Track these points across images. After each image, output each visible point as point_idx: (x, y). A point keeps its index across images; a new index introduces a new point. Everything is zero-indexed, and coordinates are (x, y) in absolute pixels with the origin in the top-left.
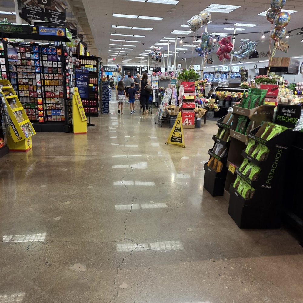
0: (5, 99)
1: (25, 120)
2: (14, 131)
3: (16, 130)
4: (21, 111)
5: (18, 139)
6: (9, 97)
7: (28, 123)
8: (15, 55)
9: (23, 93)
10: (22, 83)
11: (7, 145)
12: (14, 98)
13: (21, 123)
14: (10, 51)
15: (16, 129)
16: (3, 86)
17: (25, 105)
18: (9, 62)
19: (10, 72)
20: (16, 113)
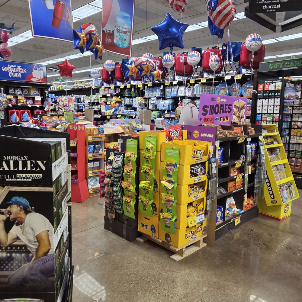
0: (264, 149)
1: (287, 177)
2: (269, 191)
3: (271, 190)
4: (284, 165)
5: (272, 202)
6: (271, 146)
7: (291, 182)
8: (293, 94)
9: (296, 139)
10: (296, 127)
11: (257, 206)
12: (279, 147)
13: (280, 181)
14: (288, 90)
15: (271, 188)
16: (268, 132)
17: (295, 153)
18: (284, 102)
19: (283, 114)
20: (276, 168)
